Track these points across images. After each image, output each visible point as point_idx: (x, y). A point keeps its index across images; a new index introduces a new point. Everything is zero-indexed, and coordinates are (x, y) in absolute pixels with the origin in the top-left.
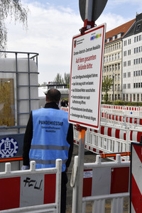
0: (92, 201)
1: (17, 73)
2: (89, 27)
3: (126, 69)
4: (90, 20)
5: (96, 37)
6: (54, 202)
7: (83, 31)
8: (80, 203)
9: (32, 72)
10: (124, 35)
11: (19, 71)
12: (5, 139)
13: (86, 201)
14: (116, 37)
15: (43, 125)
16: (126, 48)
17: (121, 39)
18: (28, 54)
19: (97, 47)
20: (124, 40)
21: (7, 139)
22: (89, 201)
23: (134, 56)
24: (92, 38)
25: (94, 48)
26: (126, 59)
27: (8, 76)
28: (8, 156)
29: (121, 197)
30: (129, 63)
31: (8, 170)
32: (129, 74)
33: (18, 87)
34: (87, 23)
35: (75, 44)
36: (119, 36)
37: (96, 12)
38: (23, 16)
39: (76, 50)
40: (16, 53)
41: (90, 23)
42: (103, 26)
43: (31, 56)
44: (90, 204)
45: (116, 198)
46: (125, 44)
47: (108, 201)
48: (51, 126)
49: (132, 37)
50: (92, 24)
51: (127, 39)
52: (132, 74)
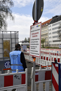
0: (39, 83)
1: (11, 38)
2: (36, 23)
3: (50, 36)
4: (36, 20)
5: (38, 26)
6: (25, 84)
7: (34, 24)
8: (34, 84)
9: (16, 38)
10: (49, 24)
11: (12, 38)
12: (7, 62)
13: (37, 83)
14: (46, 25)
15: (12, 57)
16: (49, 28)
17: (48, 25)
18: (15, 32)
19: (39, 30)
20: (49, 25)
21: (8, 62)
22: (38, 83)
23: (52, 31)
24: (37, 27)
25: (38, 30)
26: (50, 32)
27: (8, 39)
28: (8, 68)
29: (48, 81)
30: (51, 33)
31: (9, 73)
32: (51, 37)
33: (12, 43)
34: (35, 21)
35: (31, 28)
36: (47, 24)
37: (38, 18)
38: (13, 18)
39: (32, 30)
40: (11, 32)
41: (36, 21)
42: (41, 23)
43: (16, 32)
44: (38, 84)
45: (47, 82)
46: (49, 27)
47: (44, 83)
48: (15, 57)
49: (51, 25)
50: (37, 22)
51: (50, 25)
52: (52, 37)
